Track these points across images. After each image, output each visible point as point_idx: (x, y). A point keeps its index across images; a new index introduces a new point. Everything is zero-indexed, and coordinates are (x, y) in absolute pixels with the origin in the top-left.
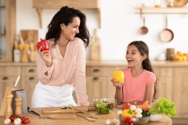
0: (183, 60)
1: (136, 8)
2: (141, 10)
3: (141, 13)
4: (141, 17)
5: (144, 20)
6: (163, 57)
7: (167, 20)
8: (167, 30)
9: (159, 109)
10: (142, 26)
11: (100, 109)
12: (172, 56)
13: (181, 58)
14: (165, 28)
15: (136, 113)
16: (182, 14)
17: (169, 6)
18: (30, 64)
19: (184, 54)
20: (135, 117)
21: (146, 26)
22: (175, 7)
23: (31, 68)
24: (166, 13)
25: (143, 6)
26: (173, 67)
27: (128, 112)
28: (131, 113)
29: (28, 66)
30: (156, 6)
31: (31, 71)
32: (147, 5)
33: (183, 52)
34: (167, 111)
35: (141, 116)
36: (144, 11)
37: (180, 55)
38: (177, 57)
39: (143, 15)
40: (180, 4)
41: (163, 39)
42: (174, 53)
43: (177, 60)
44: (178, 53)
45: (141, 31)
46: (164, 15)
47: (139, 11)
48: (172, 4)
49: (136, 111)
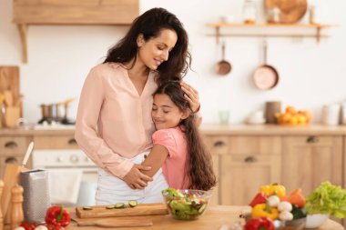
0: (299, 122)
1: (208, 25)
2: (218, 28)
3: (218, 35)
4: (218, 42)
5: (223, 48)
6: (259, 117)
7: (265, 49)
8: (267, 66)
9: (322, 203)
10: (220, 59)
11: (177, 211)
12: (277, 115)
13: (295, 119)
14: (262, 63)
15: (279, 212)
16: (294, 36)
17: (271, 22)
18: (6, 131)
19: (300, 113)
20: (278, 219)
21: (228, 59)
22: (282, 23)
23: (9, 140)
24: (265, 36)
25: (223, 20)
26: (283, 136)
27: (265, 210)
28: (270, 212)
29: (4, 136)
30: (247, 22)
31: (9, 145)
32: (231, 19)
33: (297, 108)
34: (337, 207)
35: (291, 216)
36: (222, 31)
37: (293, 114)
38: (288, 117)
39: (221, 39)
40: (291, 17)
41: (258, 84)
42: (279, 111)
43: (288, 122)
44: (288, 110)
45: (217, 68)
46: (262, 39)
47: (213, 31)
48: (276, 18)
49: (280, 208)
